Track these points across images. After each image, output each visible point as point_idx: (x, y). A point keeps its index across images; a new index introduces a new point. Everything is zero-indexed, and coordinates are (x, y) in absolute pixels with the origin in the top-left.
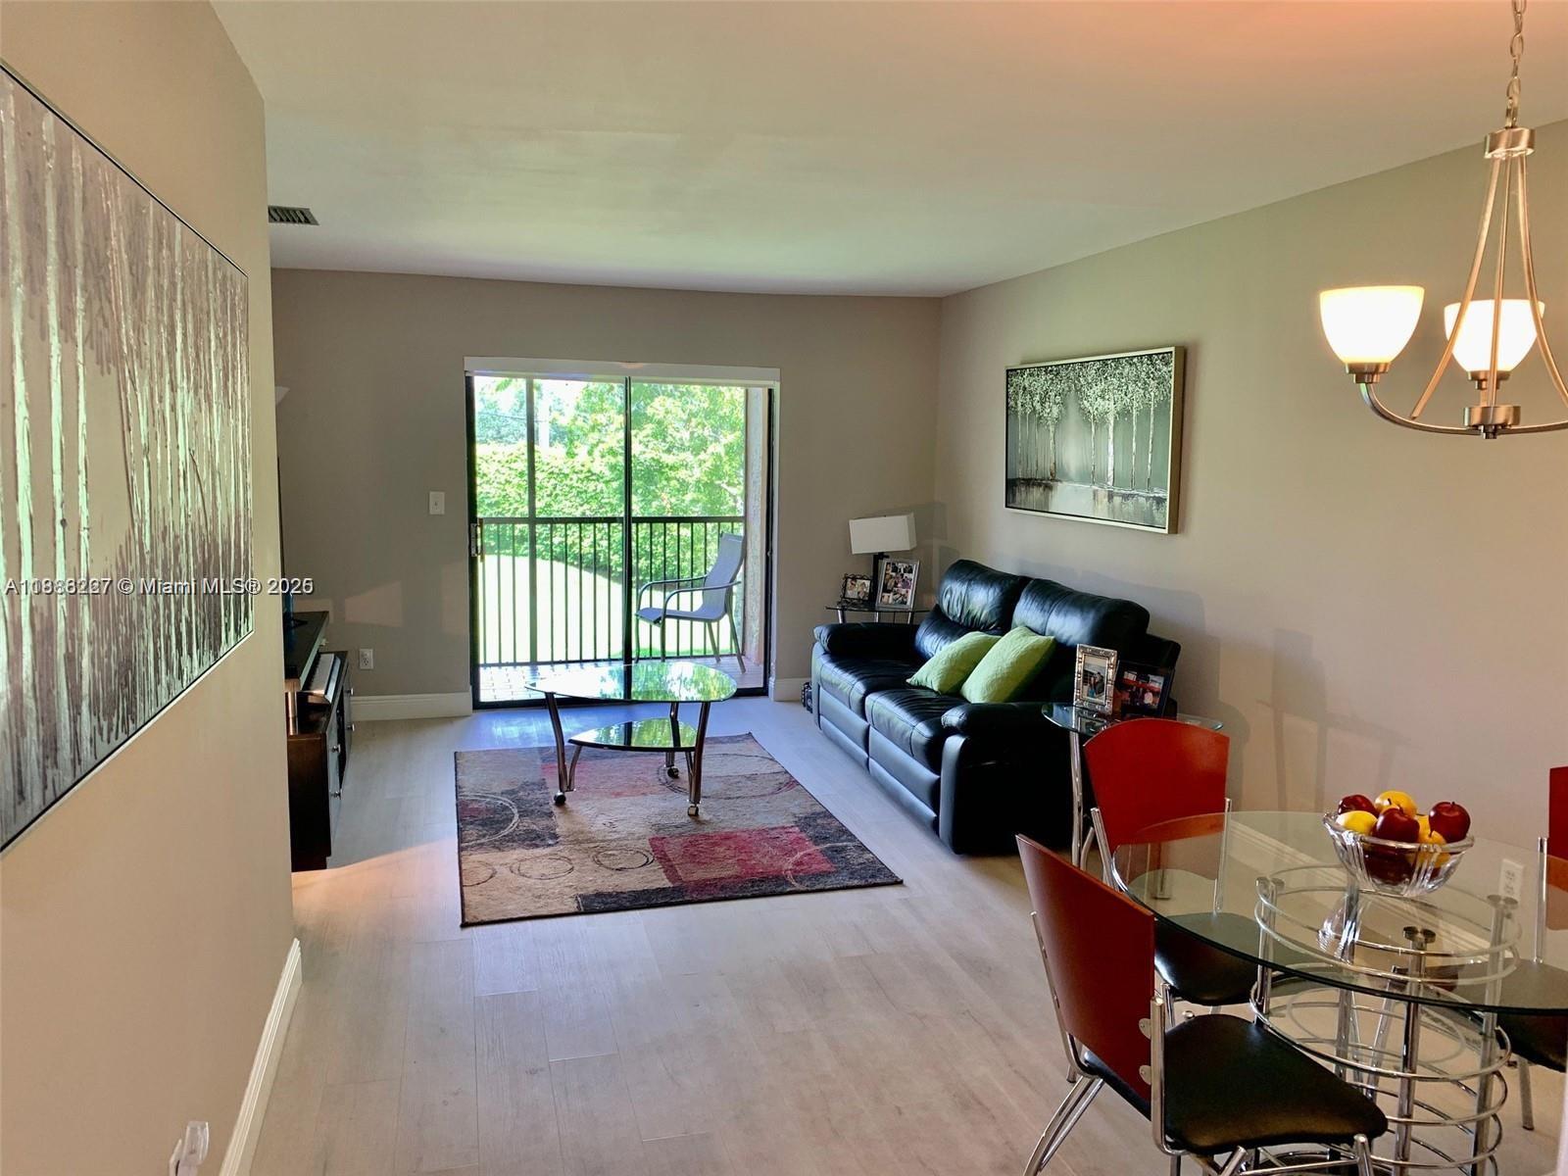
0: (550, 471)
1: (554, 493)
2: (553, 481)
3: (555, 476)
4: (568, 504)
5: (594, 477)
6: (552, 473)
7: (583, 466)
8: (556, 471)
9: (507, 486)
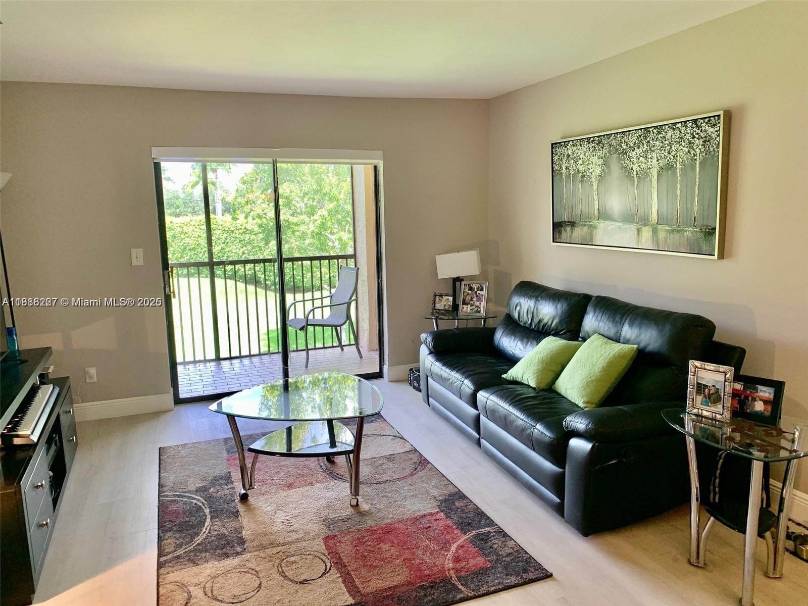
0: (223, 229)
1: (226, 241)
2: (225, 235)
3: (226, 232)
4: (234, 247)
5: (248, 232)
6: (224, 230)
7: (242, 225)
8: (227, 229)
9: (199, 239)
